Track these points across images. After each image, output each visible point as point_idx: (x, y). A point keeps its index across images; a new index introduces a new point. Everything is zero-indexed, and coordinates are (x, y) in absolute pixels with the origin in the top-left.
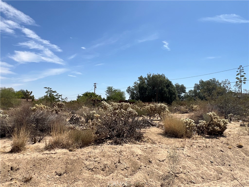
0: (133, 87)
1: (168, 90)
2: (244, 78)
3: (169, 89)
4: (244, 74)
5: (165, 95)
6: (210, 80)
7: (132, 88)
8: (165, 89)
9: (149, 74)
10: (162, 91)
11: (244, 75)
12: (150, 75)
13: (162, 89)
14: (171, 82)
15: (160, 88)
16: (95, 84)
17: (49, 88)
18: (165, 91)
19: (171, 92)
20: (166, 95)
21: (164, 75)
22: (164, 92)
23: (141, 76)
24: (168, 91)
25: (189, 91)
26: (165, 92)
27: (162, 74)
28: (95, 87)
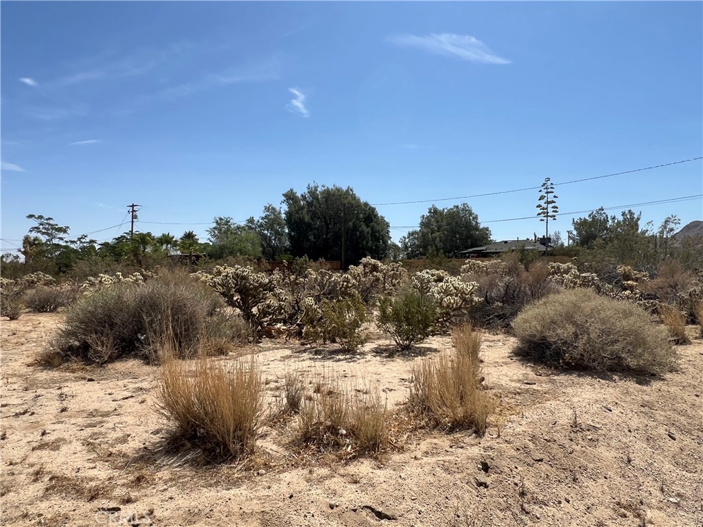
0: (261, 221)
1: (369, 229)
2: (553, 207)
3: (373, 228)
4: (555, 197)
5: (365, 242)
6: (454, 207)
7: (258, 221)
8: (364, 227)
9: (312, 185)
10: (356, 234)
11: (555, 199)
12: (316, 188)
13: (355, 228)
14: (375, 209)
15: (351, 224)
16: (133, 206)
17: (40, 217)
18: (362, 232)
19: (378, 234)
20: (367, 242)
21: (351, 190)
22: (360, 236)
23: (292, 190)
24: (370, 232)
25: (409, 234)
26: (362, 236)
27: (349, 188)
28: (134, 217)
